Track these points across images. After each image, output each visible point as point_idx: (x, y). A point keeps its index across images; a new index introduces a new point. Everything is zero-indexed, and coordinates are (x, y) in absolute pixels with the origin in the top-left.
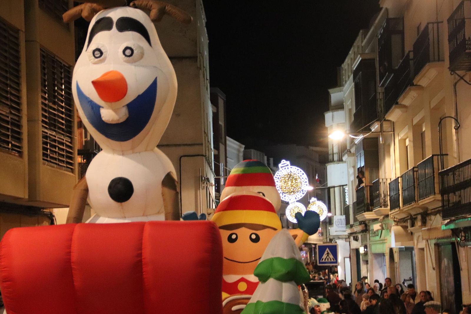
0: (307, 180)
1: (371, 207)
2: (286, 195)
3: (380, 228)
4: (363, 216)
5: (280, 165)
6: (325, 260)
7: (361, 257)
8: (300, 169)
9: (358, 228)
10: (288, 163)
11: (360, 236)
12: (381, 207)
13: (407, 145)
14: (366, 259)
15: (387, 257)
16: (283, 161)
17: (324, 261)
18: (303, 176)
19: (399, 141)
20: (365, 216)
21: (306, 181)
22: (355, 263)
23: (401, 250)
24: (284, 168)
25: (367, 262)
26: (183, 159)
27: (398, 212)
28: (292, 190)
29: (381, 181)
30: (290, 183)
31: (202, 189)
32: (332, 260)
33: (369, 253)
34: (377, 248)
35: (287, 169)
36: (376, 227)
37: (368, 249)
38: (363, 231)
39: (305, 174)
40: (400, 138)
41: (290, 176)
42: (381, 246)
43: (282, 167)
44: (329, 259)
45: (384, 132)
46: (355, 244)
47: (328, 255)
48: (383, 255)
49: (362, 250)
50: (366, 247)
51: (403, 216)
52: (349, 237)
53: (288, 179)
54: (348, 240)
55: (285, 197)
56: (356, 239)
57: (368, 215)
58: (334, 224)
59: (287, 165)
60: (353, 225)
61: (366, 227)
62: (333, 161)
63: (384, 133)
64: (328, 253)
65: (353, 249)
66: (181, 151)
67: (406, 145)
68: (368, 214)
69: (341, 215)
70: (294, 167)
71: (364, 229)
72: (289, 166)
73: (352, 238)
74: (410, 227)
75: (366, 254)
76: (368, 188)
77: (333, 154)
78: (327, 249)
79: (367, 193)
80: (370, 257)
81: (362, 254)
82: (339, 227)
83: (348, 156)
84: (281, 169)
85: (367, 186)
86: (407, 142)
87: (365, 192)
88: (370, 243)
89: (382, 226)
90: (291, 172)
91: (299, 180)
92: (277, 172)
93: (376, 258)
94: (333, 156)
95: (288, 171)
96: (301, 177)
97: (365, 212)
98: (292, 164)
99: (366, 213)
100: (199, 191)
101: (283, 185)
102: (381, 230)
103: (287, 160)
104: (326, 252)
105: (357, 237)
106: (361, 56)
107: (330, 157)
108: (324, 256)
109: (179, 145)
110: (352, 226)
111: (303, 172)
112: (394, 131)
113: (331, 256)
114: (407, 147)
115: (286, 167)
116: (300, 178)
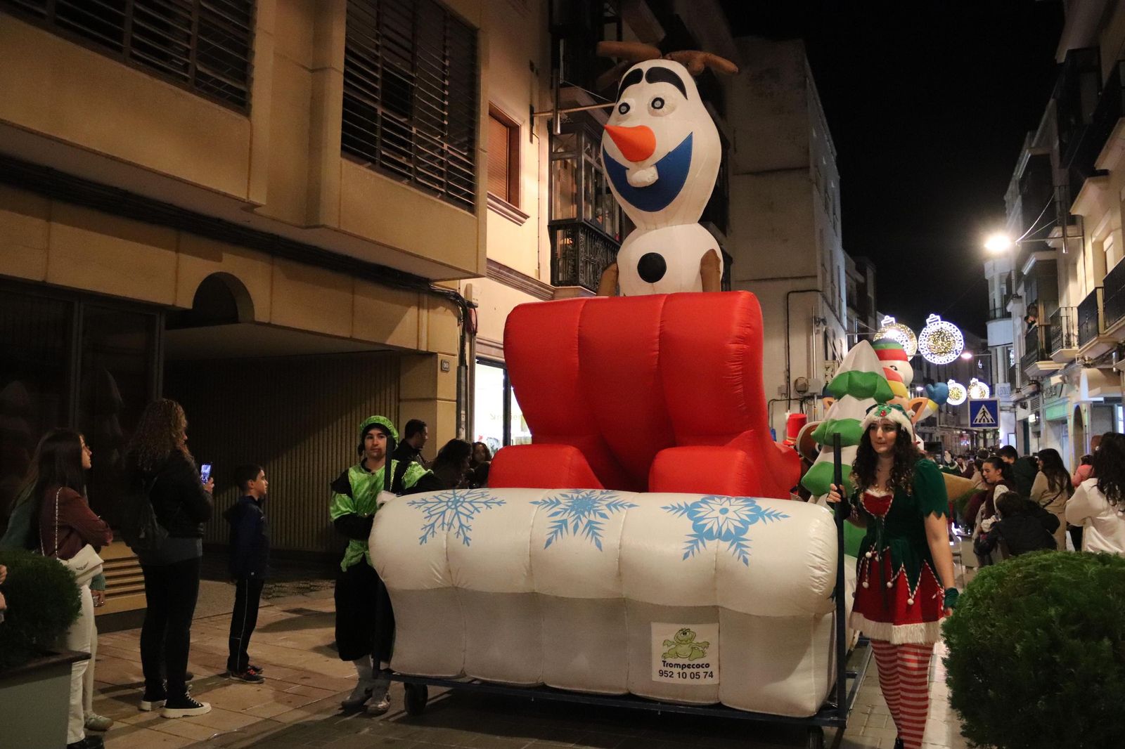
0: (962, 338)
1: (1046, 355)
2: (936, 356)
3: (1060, 381)
4: (1035, 368)
5: (928, 321)
6: (980, 422)
7: (1030, 428)
8: (953, 325)
9: (1027, 390)
10: (938, 317)
11: (1029, 402)
12: (1063, 348)
13: (1105, 250)
14: (1038, 430)
15: (1071, 422)
16: (932, 316)
17: (978, 422)
18: (956, 333)
19: (1093, 244)
20: (1039, 366)
21: (960, 339)
22: (1022, 437)
23: (1095, 406)
24: (932, 324)
25: (1038, 434)
26: (791, 296)
27: (1097, 342)
28: (943, 350)
29: (1063, 313)
30: (940, 342)
31: (816, 334)
32: (991, 422)
33: (1042, 421)
34: (1055, 413)
35: (936, 324)
36: (1055, 380)
37: (1041, 415)
38: (1033, 394)
39: (959, 331)
40: (1094, 239)
41: (940, 333)
42: (1061, 408)
43: (930, 323)
44: (986, 420)
45: (1068, 237)
46: (1022, 413)
47: (984, 415)
48: (1063, 422)
49: (1032, 419)
50: (1037, 414)
51: (1103, 348)
52: (1014, 407)
53: (938, 337)
54: (1013, 410)
55: (935, 359)
56: (1024, 407)
57: (1043, 366)
58: (996, 394)
59: (937, 320)
60: (1020, 389)
61: (1038, 386)
62: (995, 318)
63: (1068, 239)
64: (984, 412)
65: (1019, 421)
66: (789, 286)
67: (1103, 250)
68: (1042, 364)
69: (1005, 382)
70: (945, 323)
71: (1036, 390)
72: (940, 322)
73: (1018, 407)
74: (1116, 362)
75: (1037, 423)
76: (1043, 328)
77: (995, 310)
78: (983, 407)
79: (1041, 335)
80: (1043, 426)
81: (1031, 423)
82: (1001, 397)
83: (1014, 303)
84: (928, 325)
85: (1041, 326)
86: (1106, 244)
87: (1039, 335)
88: (1044, 407)
89: (1062, 378)
90: (941, 328)
91: (952, 339)
92: (925, 329)
93: (1051, 427)
94: (995, 314)
95: (939, 327)
96: (954, 335)
97: (1038, 361)
98: (943, 319)
99: (1040, 362)
100: (811, 337)
101: (932, 344)
102: (1061, 386)
103: (936, 314)
104: (981, 411)
105: (1025, 403)
106: (1030, 152)
107: (992, 314)
108: (979, 416)
109: (786, 279)
110: (1018, 391)
111: (956, 328)
112: (1083, 235)
113: (989, 416)
114: (1105, 253)
115: (936, 323)
116: (952, 336)
